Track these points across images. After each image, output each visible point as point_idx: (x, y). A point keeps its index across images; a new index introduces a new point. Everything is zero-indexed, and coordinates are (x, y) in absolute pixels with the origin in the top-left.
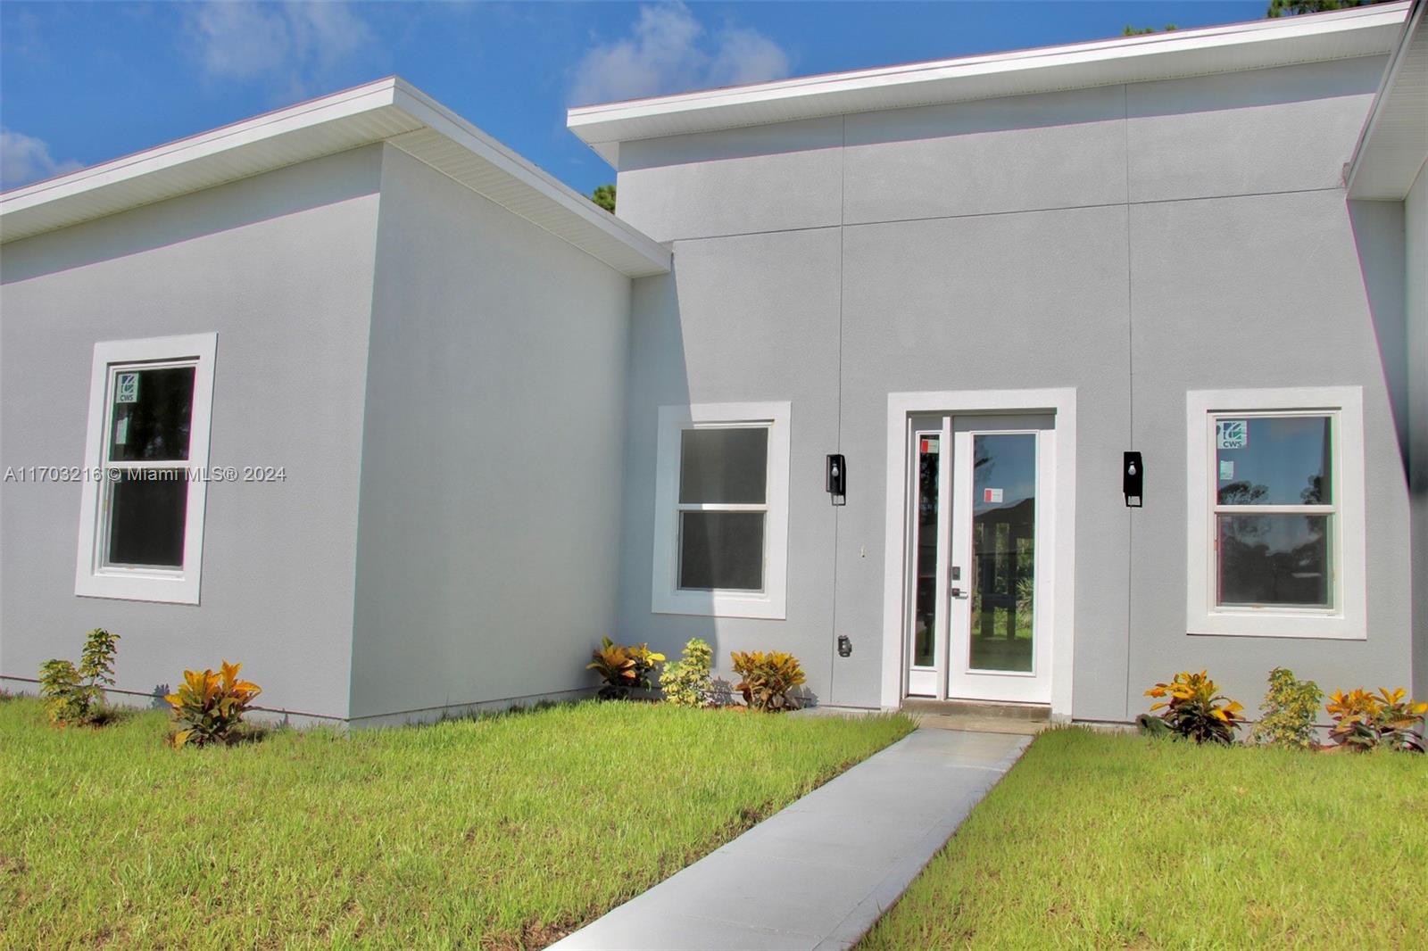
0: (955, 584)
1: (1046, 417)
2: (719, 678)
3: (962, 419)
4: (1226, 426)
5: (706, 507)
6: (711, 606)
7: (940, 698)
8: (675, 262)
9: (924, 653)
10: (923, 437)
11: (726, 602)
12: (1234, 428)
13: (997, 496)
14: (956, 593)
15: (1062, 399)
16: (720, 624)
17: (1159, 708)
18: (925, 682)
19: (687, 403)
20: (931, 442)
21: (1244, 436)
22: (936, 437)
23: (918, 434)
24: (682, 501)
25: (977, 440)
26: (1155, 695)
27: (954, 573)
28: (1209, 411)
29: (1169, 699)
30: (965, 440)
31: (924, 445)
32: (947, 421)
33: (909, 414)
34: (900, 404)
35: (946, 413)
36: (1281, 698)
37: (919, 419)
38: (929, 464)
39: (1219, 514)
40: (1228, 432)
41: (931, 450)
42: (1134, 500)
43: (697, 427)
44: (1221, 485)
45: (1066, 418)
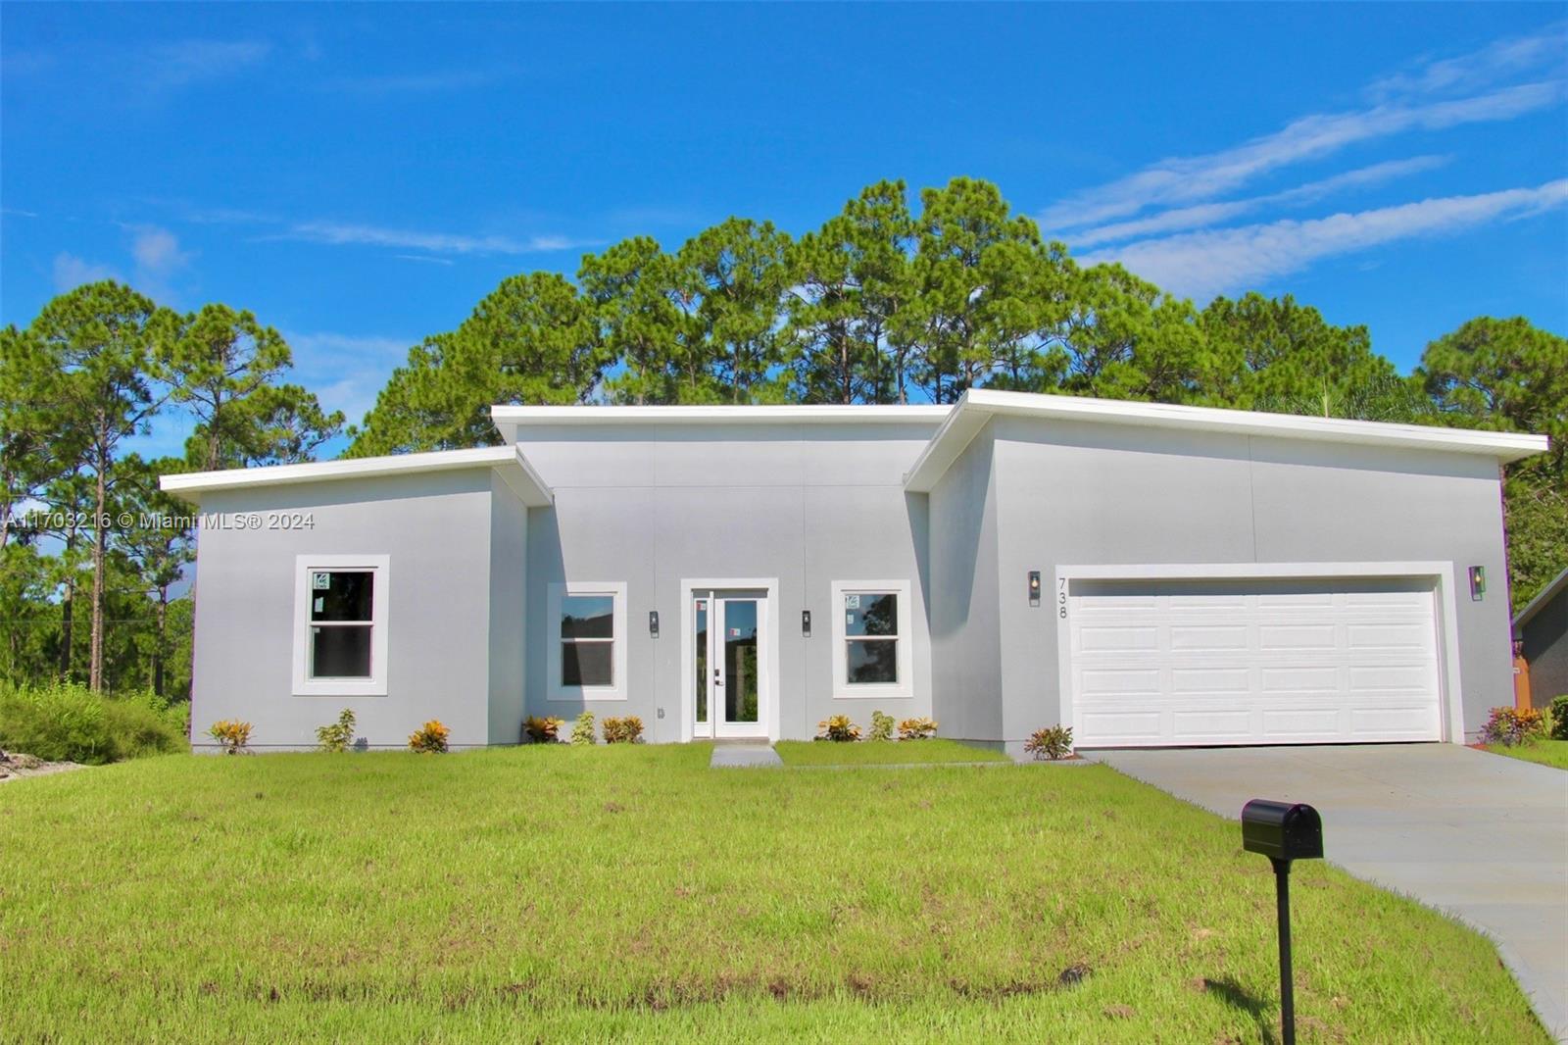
0: (717, 678)
1: (763, 593)
3: (719, 593)
4: (850, 598)
5: (577, 640)
6: (581, 693)
7: (712, 738)
8: (556, 501)
9: (702, 715)
10: (698, 602)
11: (590, 693)
12: (853, 599)
13: (737, 633)
14: (717, 683)
15: (771, 583)
16: (586, 704)
17: (824, 732)
18: (704, 730)
19: (564, 582)
20: (702, 605)
21: (858, 602)
22: (705, 602)
23: (696, 599)
24: (563, 637)
25: (727, 603)
26: (821, 726)
27: (717, 673)
28: (843, 591)
29: (828, 728)
30: (721, 603)
31: (699, 606)
32: (712, 594)
33: (692, 590)
34: (688, 585)
35: (712, 590)
36: (878, 724)
37: (697, 592)
38: (702, 616)
39: (848, 641)
40: (850, 601)
41: (702, 609)
42: (807, 634)
43: (570, 595)
44: (848, 626)
45: (773, 593)
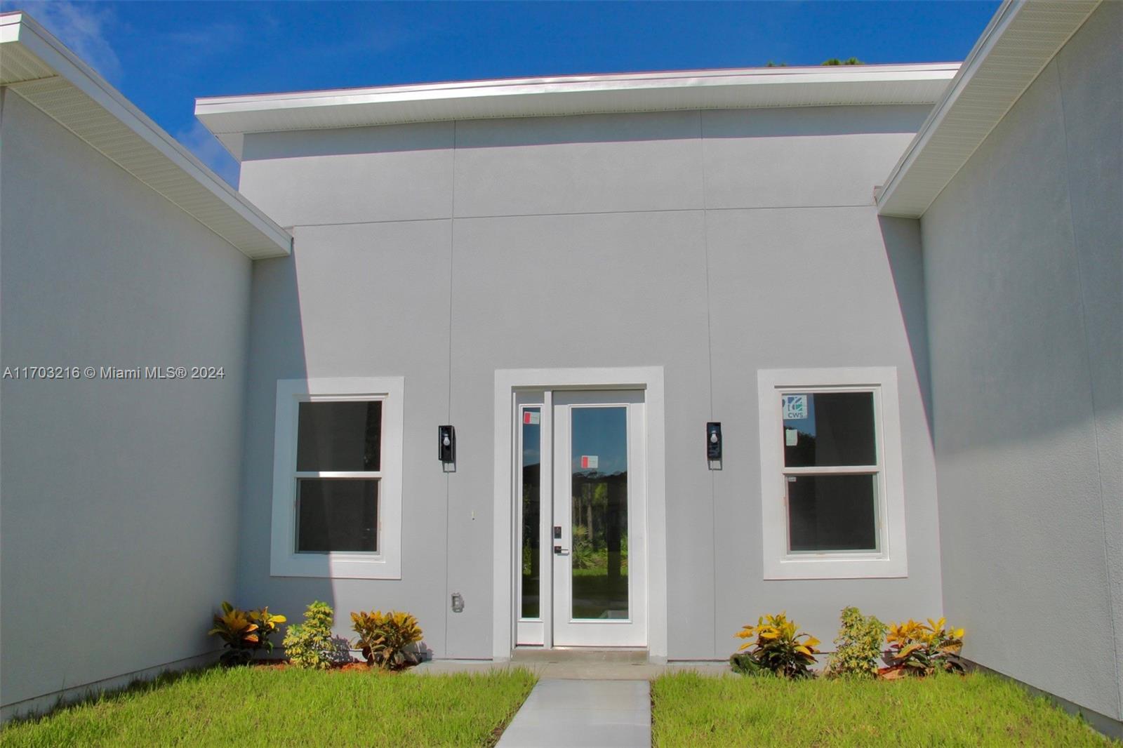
0: (557, 542)
1: (636, 392)
2: (337, 636)
3: (561, 394)
4: (790, 400)
5: (324, 474)
6: (327, 567)
7: (548, 647)
8: (295, 245)
9: (530, 608)
10: (525, 409)
11: (343, 563)
12: (797, 402)
13: (593, 462)
14: (558, 550)
15: (650, 376)
16: (336, 584)
17: (750, 645)
18: (533, 632)
19: (306, 377)
20: (533, 414)
21: (805, 408)
22: (538, 410)
23: (521, 406)
24: (299, 469)
25: (574, 412)
26: (742, 636)
27: (557, 533)
28: (776, 387)
29: (755, 639)
30: (564, 413)
31: (526, 418)
32: (548, 395)
33: (514, 389)
34: (506, 380)
35: (547, 388)
36: (853, 632)
37: (527, 394)
38: (531, 434)
39: (787, 475)
40: (791, 405)
41: (532, 421)
42: (715, 464)
43: (314, 399)
44: (788, 450)
45: (655, 393)
